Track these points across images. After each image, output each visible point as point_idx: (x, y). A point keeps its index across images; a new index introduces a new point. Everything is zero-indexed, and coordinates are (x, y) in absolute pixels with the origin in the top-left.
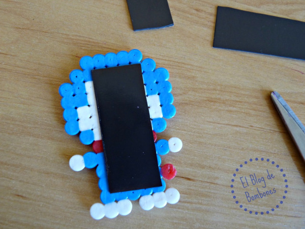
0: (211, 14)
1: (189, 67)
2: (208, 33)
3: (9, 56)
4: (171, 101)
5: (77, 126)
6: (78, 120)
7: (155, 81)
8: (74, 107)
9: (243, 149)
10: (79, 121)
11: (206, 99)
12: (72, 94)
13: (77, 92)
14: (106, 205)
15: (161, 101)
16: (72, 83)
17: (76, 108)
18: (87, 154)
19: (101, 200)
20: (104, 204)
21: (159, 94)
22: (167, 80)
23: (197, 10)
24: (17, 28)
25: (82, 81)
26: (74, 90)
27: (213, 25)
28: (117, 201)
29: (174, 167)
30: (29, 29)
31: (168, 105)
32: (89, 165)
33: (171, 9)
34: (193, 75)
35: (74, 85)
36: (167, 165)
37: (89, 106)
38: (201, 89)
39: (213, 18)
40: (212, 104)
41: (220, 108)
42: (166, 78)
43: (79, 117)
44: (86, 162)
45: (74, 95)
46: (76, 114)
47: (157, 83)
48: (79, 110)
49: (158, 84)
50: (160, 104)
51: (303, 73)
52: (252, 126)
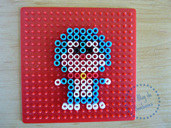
3: (13, 63)
9: (139, 80)
24: (11, 47)
51: (166, 32)
52: (142, 67)
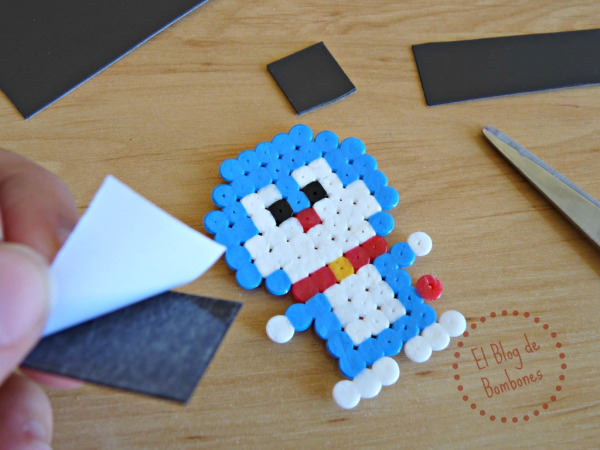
0: (406, 61)
1: (402, 144)
2: (412, 87)
4: (384, 182)
5: (256, 271)
6: (253, 261)
7: (347, 162)
8: (238, 243)
10: (256, 263)
11: (446, 186)
12: (227, 224)
13: (235, 219)
14: (355, 379)
15: (369, 186)
16: (220, 209)
17: (242, 244)
18: (290, 309)
19: (344, 374)
20: (351, 379)
21: (361, 178)
22: (364, 152)
23: (383, 60)
25: (235, 199)
26: (229, 218)
27: (415, 74)
28: (369, 366)
29: (434, 277)
30: (127, 157)
31: (383, 188)
32: (301, 325)
33: (343, 69)
34: (413, 155)
35: (225, 210)
36: (423, 278)
37: (261, 234)
38: (433, 173)
39: (411, 65)
40: (459, 190)
41: (473, 193)
42: (361, 150)
43: (253, 255)
44: (293, 321)
45: (231, 226)
46: (247, 254)
47: (351, 162)
48: (249, 245)
49: (354, 163)
50: (369, 192)
